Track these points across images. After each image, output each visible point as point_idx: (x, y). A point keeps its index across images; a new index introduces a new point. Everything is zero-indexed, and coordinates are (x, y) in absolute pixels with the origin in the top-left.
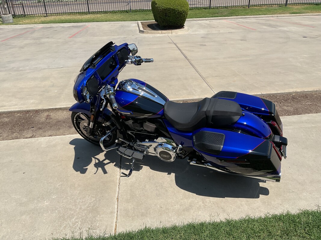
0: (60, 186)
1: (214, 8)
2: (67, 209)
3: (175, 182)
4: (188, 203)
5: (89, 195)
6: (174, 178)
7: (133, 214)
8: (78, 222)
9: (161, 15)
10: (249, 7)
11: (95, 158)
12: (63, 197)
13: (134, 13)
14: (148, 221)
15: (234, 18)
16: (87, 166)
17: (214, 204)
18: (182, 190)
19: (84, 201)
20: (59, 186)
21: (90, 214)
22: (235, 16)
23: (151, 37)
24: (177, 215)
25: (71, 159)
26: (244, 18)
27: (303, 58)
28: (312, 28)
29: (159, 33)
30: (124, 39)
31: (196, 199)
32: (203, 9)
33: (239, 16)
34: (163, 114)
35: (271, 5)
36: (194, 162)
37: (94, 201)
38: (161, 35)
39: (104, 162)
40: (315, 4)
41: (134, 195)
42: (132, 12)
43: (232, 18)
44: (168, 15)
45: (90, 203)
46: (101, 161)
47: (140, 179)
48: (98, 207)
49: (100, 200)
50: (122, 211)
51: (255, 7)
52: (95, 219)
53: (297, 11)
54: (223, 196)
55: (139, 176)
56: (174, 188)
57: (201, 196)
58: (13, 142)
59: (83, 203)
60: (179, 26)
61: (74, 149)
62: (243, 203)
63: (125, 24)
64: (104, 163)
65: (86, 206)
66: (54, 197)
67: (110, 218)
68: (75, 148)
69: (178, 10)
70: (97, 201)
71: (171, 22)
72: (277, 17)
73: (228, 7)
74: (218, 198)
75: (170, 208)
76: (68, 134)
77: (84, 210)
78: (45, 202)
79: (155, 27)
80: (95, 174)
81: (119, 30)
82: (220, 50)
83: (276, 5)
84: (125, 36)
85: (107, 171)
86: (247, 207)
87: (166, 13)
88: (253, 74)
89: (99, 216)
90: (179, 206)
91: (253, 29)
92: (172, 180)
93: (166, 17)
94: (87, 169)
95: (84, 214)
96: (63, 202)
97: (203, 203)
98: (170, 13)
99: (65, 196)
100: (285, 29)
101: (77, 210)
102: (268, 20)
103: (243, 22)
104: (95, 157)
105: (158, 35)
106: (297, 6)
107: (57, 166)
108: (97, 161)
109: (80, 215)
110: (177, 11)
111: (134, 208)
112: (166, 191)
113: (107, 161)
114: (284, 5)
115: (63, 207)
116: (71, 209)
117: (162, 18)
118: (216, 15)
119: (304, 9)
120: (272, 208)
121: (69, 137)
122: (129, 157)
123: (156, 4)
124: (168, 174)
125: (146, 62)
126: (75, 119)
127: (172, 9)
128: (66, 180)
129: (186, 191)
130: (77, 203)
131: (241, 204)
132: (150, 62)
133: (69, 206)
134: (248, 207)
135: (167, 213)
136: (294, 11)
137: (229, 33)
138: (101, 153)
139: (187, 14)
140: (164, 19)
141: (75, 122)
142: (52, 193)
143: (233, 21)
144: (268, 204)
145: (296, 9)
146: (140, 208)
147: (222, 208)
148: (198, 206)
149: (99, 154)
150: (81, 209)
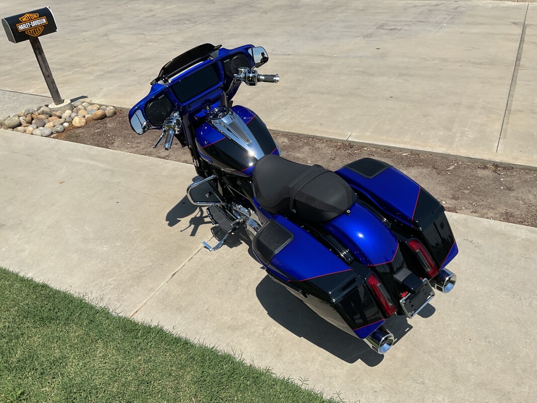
0: (134, 233)
2: (117, 264)
3: (259, 283)
4: (245, 320)
5: (151, 257)
6: (264, 277)
7: (170, 303)
8: (112, 285)
11: (201, 210)
16: (183, 217)
18: (257, 298)
21: (130, 281)
23: (490, 6)
24: (215, 329)
25: (175, 202)
31: (260, 319)
37: (149, 266)
41: (194, 278)
45: (143, 266)
46: (203, 216)
47: (222, 260)
48: (145, 276)
49: (155, 269)
52: (130, 289)
55: (225, 255)
56: (248, 291)
57: (271, 319)
58: (141, 158)
62: (320, 358)
64: (204, 220)
65: (136, 269)
66: (117, 244)
67: (145, 295)
70: (151, 268)
74: (291, 334)
75: (217, 315)
77: (130, 273)
78: (106, 246)
86: (317, 366)
92: (257, 278)
94: (180, 221)
95: (125, 278)
96: (120, 254)
99: (128, 247)
101: (125, 269)
107: (154, 206)
108: (199, 215)
109: (121, 277)
111: (178, 295)
112: (236, 290)
113: (208, 219)
115: (116, 259)
116: (120, 265)
130: (131, 262)
133: (121, 261)
135: (207, 320)
142: (120, 237)
148: (252, 330)
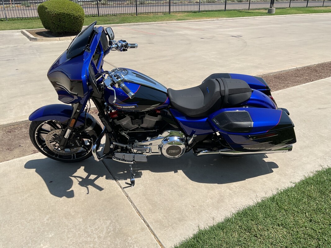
0: (50, 220)
1: (102, 16)
2: (81, 244)
3: (188, 178)
4: (217, 194)
5: (100, 219)
6: (185, 175)
7: (170, 223)
9: (54, 21)
10: (137, 15)
11: (75, 177)
12: (64, 231)
13: (11, 22)
14: (191, 225)
15: (127, 25)
16: (71, 188)
17: (240, 188)
19: (97, 227)
20: (48, 220)
21: (118, 240)
22: (127, 23)
24: (215, 209)
25: (41, 185)
26: (137, 25)
27: (214, 55)
28: (203, 31)
29: (56, 40)
30: (15, 48)
31: (221, 188)
32: (92, 17)
33: (131, 23)
34: (170, 102)
35: (156, 13)
36: (204, 151)
37: (110, 224)
38: (60, 42)
39: (89, 178)
40: (193, 12)
41: (154, 203)
42: (8, 20)
43: (125, 25)
44: (62, 20)
45: (108, 228)
46: (85, 178)
47: (149, 185)
48: (121, 229)
49: (117, 221)
50: (153, 223)
51: (143, 15)
52: (128, 243)
53: (182, 18)
54: (243, 179)
55: (145, 182)
56: (192, 184)
57: (224, 185)
59: (97, 230)
60: (76, 32)
61: (36, 174)
62: (264, 179)
63: (4, 33)
64: (91, 179)
65: (105, 232)
66: (50, 236)
67: (145, 235)
68: (36, 171)
69: (74, 15)
70: (114, 223)
71: (66, 28)
72: (166, 23)
73: (117, 15)
74: (241, 182)
75: (202, 204)
76: (13, 159)
77: (105, 238)
78: (42, 245)
79: (47, 35)
80: (88, 193)
81: (2, 39)
82: (135, 53)
83: (161, 13)
84: (16, 45)
85: (102, 187)
86: (270, 182)
87: (60, 19)
88: (182, 71)
89: (129, 238)
90: (210, 200)
91: (152, 34)
92: (183, 177)
93: (60, 22)
94: (72, 191)
95: (109, 243)
96: (68, 238)
97: (230, 190)
98: (65, 18)
99: (66, 230)
100: (181, 32)
101: (96, 240)
102: (161, 26)
103: (138, 28)
104: (74, 175)
105: (56, 42)
106: (178, 13)
107: (26, 199)
108: (80, 180)
109: (104, 244)
110: (72, 16)
111: (164, 216)
112: (186, 189)
113: (92, 177)
114: (168, 13)
115: (73, 243)
116: (86, 241)
117: (56, 24)
118: (108, 22)
119: (186, 16)
120: (290, 178)
121: (20, 161)
122: (131, 162)
123: (47, 8)
124: (175, 173)
125: (131, 47)
126: (36, 132)
127: (67, 14)
128: (53, 211)
129: (206, 184)
130: (91, 233)
131: (263, 181)
132: (134, 47)
133: (81, 239)
134: (272, 182)
135: (204, 210)
136: (179, 18)
137: (132, 37)
138: (78, 170)
139: (84, 19)
140: (58, 25)
141: (36, 135)
142: (43, 231)
143: (128, 28)
144: (285, 175)
145: (180, 17)
146: (172, 214)
147: (250, 189)
148: (228, 194)
149: (76, 171)
150: (100, 238)
